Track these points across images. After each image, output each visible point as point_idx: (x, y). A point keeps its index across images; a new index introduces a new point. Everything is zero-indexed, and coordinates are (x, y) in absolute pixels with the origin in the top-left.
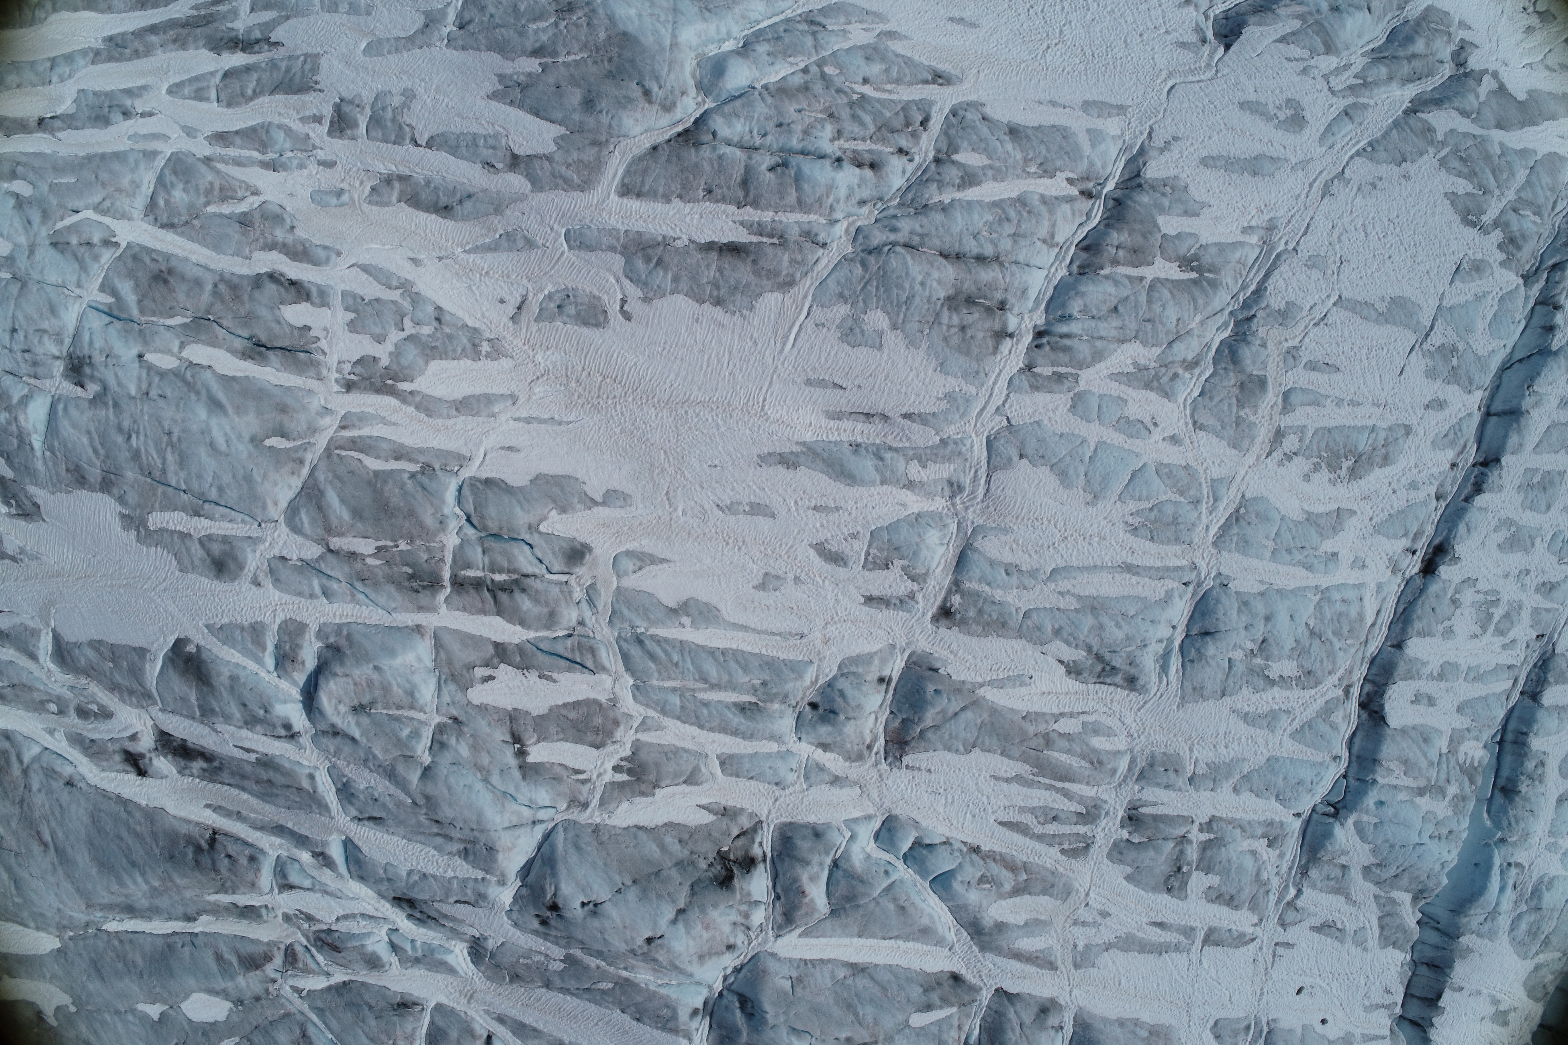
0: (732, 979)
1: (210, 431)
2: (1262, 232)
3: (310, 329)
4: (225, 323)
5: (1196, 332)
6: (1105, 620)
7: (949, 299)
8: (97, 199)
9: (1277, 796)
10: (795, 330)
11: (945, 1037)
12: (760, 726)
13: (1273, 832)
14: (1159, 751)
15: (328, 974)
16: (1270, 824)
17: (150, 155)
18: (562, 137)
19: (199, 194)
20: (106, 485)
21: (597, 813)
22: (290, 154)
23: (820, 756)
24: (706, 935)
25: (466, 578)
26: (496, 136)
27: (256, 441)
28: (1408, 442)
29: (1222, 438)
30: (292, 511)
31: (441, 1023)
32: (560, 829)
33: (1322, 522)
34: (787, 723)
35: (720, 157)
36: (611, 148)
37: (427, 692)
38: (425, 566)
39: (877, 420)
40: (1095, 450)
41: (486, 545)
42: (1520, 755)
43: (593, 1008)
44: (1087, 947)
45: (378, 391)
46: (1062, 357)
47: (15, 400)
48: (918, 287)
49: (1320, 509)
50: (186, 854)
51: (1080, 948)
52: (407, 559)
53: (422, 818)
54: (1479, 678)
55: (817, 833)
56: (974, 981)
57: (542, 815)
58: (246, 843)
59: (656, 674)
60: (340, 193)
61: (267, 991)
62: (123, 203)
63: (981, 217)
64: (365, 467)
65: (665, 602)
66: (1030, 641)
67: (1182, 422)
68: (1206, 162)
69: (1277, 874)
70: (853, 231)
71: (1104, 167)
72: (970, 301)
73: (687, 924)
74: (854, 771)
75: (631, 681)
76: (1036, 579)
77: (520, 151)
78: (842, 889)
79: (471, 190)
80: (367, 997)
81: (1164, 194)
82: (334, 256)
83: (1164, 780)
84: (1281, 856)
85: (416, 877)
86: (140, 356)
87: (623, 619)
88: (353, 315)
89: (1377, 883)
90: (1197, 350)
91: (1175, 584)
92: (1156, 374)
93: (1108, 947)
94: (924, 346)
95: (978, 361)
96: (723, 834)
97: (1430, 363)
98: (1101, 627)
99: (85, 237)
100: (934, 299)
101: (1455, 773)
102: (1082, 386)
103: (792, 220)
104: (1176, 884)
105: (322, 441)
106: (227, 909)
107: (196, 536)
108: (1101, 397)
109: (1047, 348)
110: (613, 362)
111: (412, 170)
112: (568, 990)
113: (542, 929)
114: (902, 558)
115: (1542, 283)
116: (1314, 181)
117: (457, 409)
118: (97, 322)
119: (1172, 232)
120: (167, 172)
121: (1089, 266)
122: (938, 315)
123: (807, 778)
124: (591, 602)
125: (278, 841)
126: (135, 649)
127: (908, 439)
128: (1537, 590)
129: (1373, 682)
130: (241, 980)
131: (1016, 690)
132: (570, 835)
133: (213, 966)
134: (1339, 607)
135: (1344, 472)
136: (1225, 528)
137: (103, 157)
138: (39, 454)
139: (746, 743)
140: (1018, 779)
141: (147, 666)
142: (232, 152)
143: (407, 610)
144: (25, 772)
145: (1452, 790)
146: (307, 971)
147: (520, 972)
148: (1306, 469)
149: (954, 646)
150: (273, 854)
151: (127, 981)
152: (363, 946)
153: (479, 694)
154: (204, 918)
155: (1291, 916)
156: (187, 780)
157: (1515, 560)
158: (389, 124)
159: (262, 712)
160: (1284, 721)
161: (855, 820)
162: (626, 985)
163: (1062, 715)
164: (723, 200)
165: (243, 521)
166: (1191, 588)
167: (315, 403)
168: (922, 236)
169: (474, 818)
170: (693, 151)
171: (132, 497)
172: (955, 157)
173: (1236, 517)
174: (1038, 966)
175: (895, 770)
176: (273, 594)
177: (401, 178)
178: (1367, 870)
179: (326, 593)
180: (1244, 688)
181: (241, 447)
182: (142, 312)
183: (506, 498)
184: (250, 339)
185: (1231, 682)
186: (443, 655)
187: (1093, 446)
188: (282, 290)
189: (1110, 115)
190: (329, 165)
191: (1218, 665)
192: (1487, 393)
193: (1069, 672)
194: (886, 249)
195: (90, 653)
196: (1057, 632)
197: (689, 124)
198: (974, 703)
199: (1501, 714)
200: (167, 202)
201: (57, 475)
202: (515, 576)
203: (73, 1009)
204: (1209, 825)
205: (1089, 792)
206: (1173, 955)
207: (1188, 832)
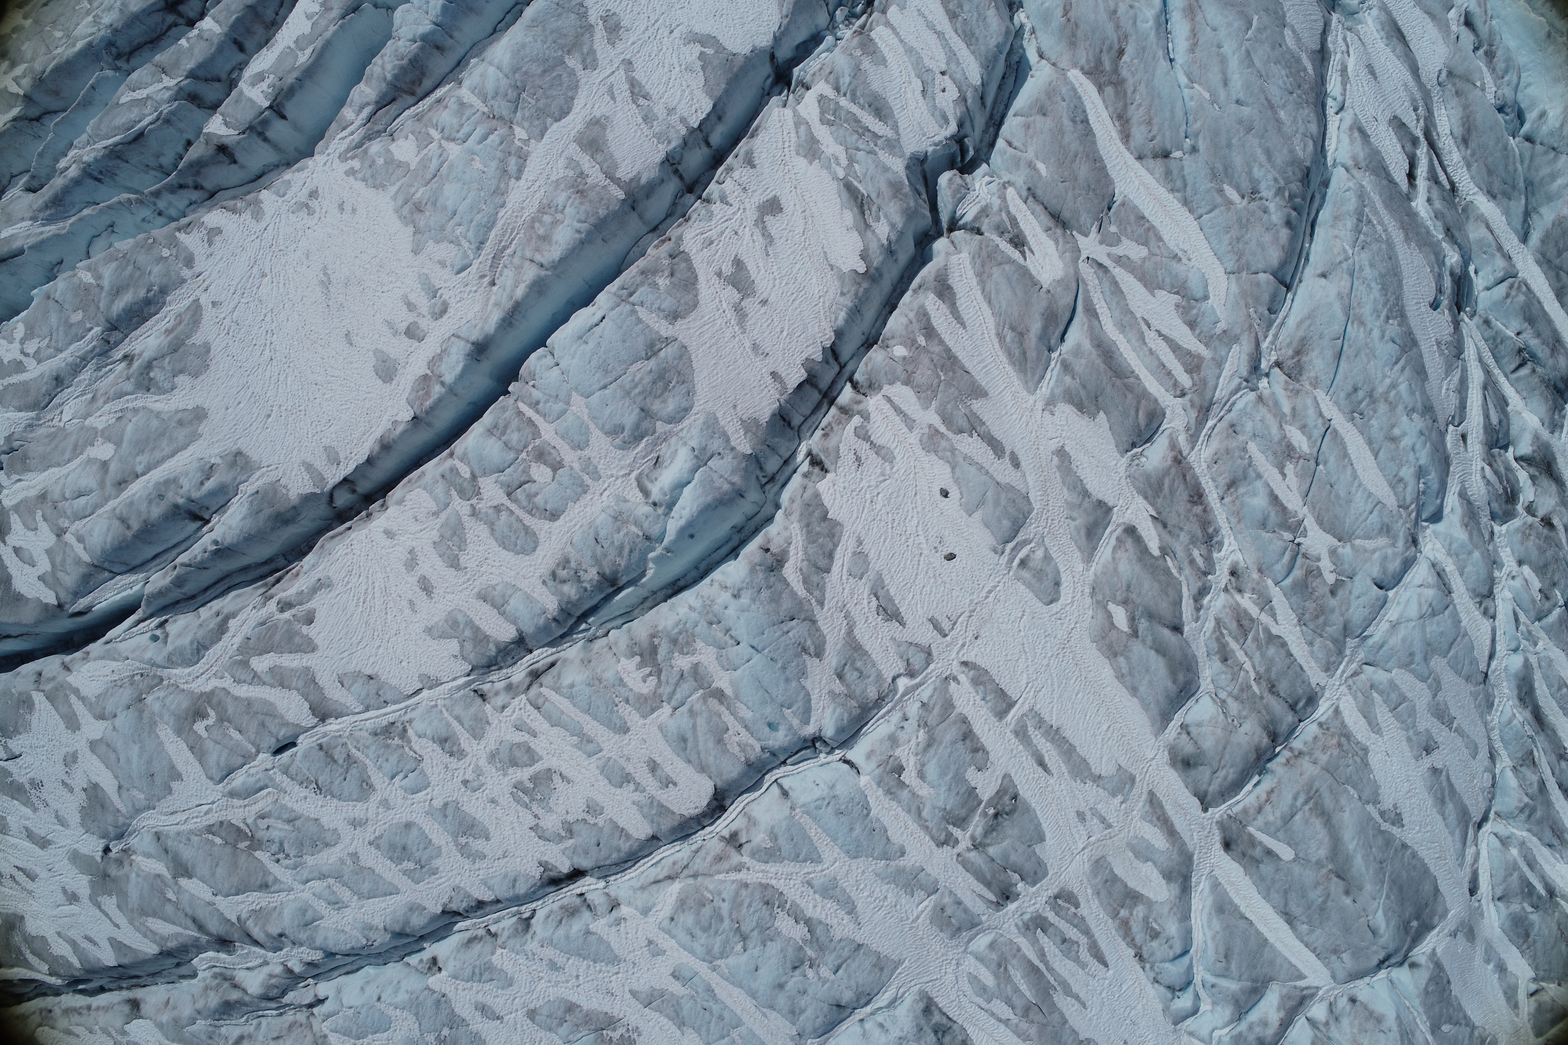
11: (1279, 823)
16: (889, 792)
28: (537, 1004)
33: (669, 1013)
44: (1114, 795)
49: (663, 1022)
51: (1120, 798)
54: (582, 738)
56: (1217, 832)
69: (906, 719)
83: (958, 911)
84: (893, 740)
89: (814, 623)
93: (1097, 779)
101: (669, 676)
104: (1006, 799)
128: (463, 755)
134: (702, 937)
135: (620, 1032)
140: (1068, 994)
155: (917, 660)
160: (818, 880)
163: (1000, 1021)
174: (1162, 807)
178: (819, 654)
180: (837, 938)
185: (845, 954)
191: (849, 978)
204: (948, 841)
205: (1023, 943)
206: (1047, 718)
207: (969, 850)
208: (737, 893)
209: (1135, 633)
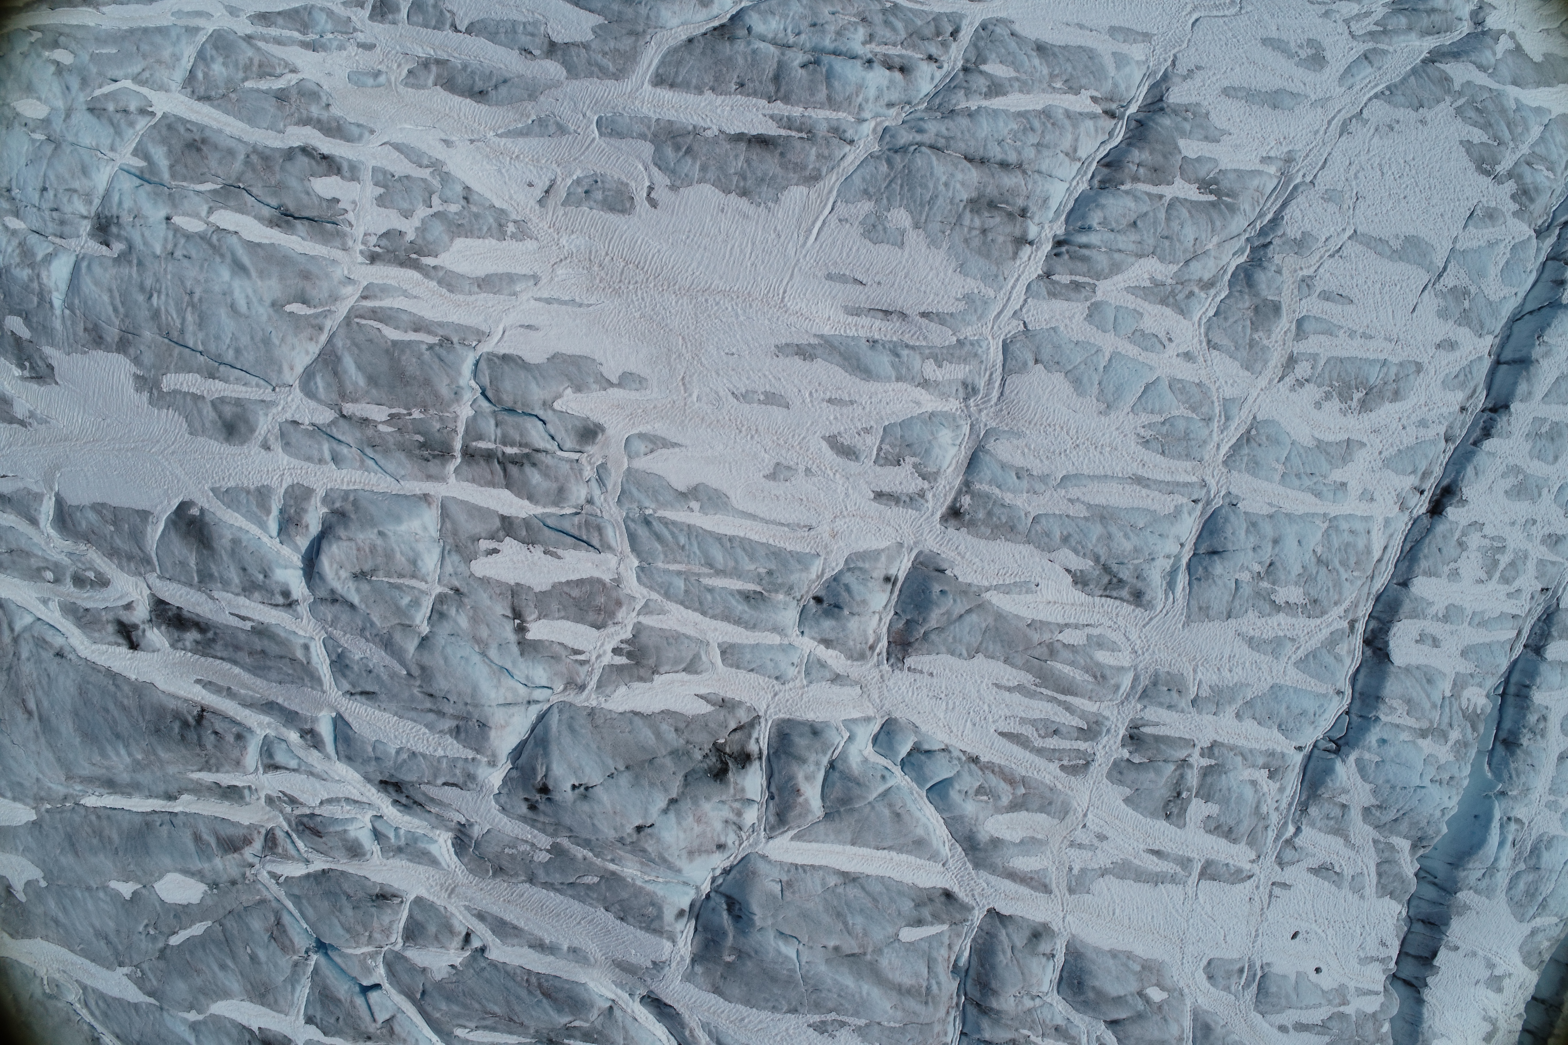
0: (720, 881)
1: (232, 293)
2: (1281, 163)
3: (338, 201)
4: (255, 191)
5: (1213, 253)
6: (1114, 529)
7: (971, 201)
8: (137, 69)
9: (1280, 726)
10: (818, 224)
11: (935, 954)
12: (764, 616)
13: (1275, 764)
14: (1163, 670)
15: (307, 861)
16: (1272, 754)
17: (192, 31)
18: (600, 26)
19: (238, 69)
20: (123, 346)
21: (593, 696)
22: (331, 36)
23: (822, 652)
24: (697, 829)
25: (477, 449)
26: (535, 24)
27: (277, 306)
28: (1419, 380)
29: (1235, 359)
30: (308, 375)
31: (419, 917)
32: (555, 710)
33: (1332, 450)
34: (790, 616)
35: (754, 52)
36: (648, 38)
37: (430, 562)
38: (437, 435)
39: (895, 317)
40: (1110, 360)
41: (500, 418)
42: (1522, 708)
43: (576, 905)
44: (1083, 871)
45: (402, 264)
46: (1081, 266)
47: (39, 257)
48: (941, 188)
49: (1331, 438)
50: (172, 729)
51: (1075, 871)
52: (419, 428)
53: (416, 691)
54: (1483, 624)
55: (815, 731)
56: (967, 900)
57: (538, 694)
58: (233, 721)
59: (662, 556)
60: (377, 74)
61: (244, 876)
62: (162, 74)
63: (1006, 125)
64: (384, 337)
65: (675, 485)
66: (1038, 547)
67: (1196, 340)
68: (1227, 92)
69: (1277, 809)
70: (880, 130)
71: (1128, 89)
72: (992, 205)
73: (678, 814)
74: (855, 669)
75: (636, 563)
76: (1046, 484)
77: (557, 38)
78: (837, 792)
79: (508, 75)
80: (345, 886)
81: (1185, 119)
82: (367, 134)
83: (1166, 699)
84: (1282, 790)
85: (405, 756)
86: (168, 219)
87: (632, 499)
88: (381, 190)
89: (1376, 827)
90: (1214, 271)
91: (1185, 500)
92: (1173, 291)
93: (1104, 873)
94: (945, 246)
95: (997, 264)
96: (720, 726)
97: (1443, 304)
98: (1110, 536)
99: (122, 105)
100: (957, 200)
101: (1458, 718)
102: (1099, 296)
103: (821, 116)
104: (1175, 811)
105: (342, 310)
106: (209, 789)
107: (209, 398)
108: (1118, 308)
109: (1066, 257)
110: (637, 248)
111: (450, 55)
112: (552, 884)
113: (530, 814)
114: (914, 455)
115: (1552, 239)
116: (1333, 118)
117: (479, 286)
118: (127, 184)
119: (1193, 156)
120: (208, 46)
121: (1110, 181)
122: (960, 217)
123: (807, 673)
124: (601, 481)
125: (266, 719)
126: (138, 511)
127: (925, 338)
128: (1543, 542)
129: (1378, 619)
130: (218, 862)
131: (1022, 597)
132: (565, 716)
133: (191, 846)
134: (1347, 537)
135: (1354, 404)
136: (1236, 448)
137: (145, 30)
138: (58, 312)
139: (749, 633)
140: (1020, 688)
141: (149, 529)
142: (274, 31)
143: (415, 478)
144: (16, 640)
145: (1455, 735)
146: (286, 857)
147: (505, 864)
148: (1317, 397)
149: (962, 548)
150: (260, 733)
151: (102, 856)
152: (345, 831)
153: (482, 567)
154: (185, 797)
155: (1289, 854)
156: (180, 654)
157: (1522, 509)
158: (430, 9)
159: (261, 577)
160: (1289, 648)
161: (854, 721)
162: (612, 879)
163: (1067, 625)
164: (755, 94)
165: (257, 385)
166: (1200, 506)
167: (338, 273)
168: (947, 139)
169: (469, 691)
170: (727, 44)
171: (148, 358)
172: (983, 67)
173: (1247, 438)
174: (1032, 888)
175: (897, 672)
176: (281, 458)
177: (438, 62)
178: (1367, 811)
179: (336, 459)
180: (1250, 612)
181: (261, 310)
182: (173, 176)
183: (522, 374)
184: (278, 208)
185: (1237, 603)
186: (448, 525)
187: (1107, 356)
188: (313, 163)
189: (1135, 41)
190: (368, 47)
191: (1225, 585)
192: (1497, 340)
193: (1075, 582)
194: (912, 148)
195: (92, 516)
196: (1065, 539)
197: (725, 20)
198: (979, 606)
199: (1504, 665)
200: (206, 75)
201: (75, 334)
202: (526, 451)
203: (43, 884)
204: (1210, 751)
205: (1091, 707)
206: (1169, 886)
207: (1189, 755)
208: (1340, 593)
209: (1140, 994)
